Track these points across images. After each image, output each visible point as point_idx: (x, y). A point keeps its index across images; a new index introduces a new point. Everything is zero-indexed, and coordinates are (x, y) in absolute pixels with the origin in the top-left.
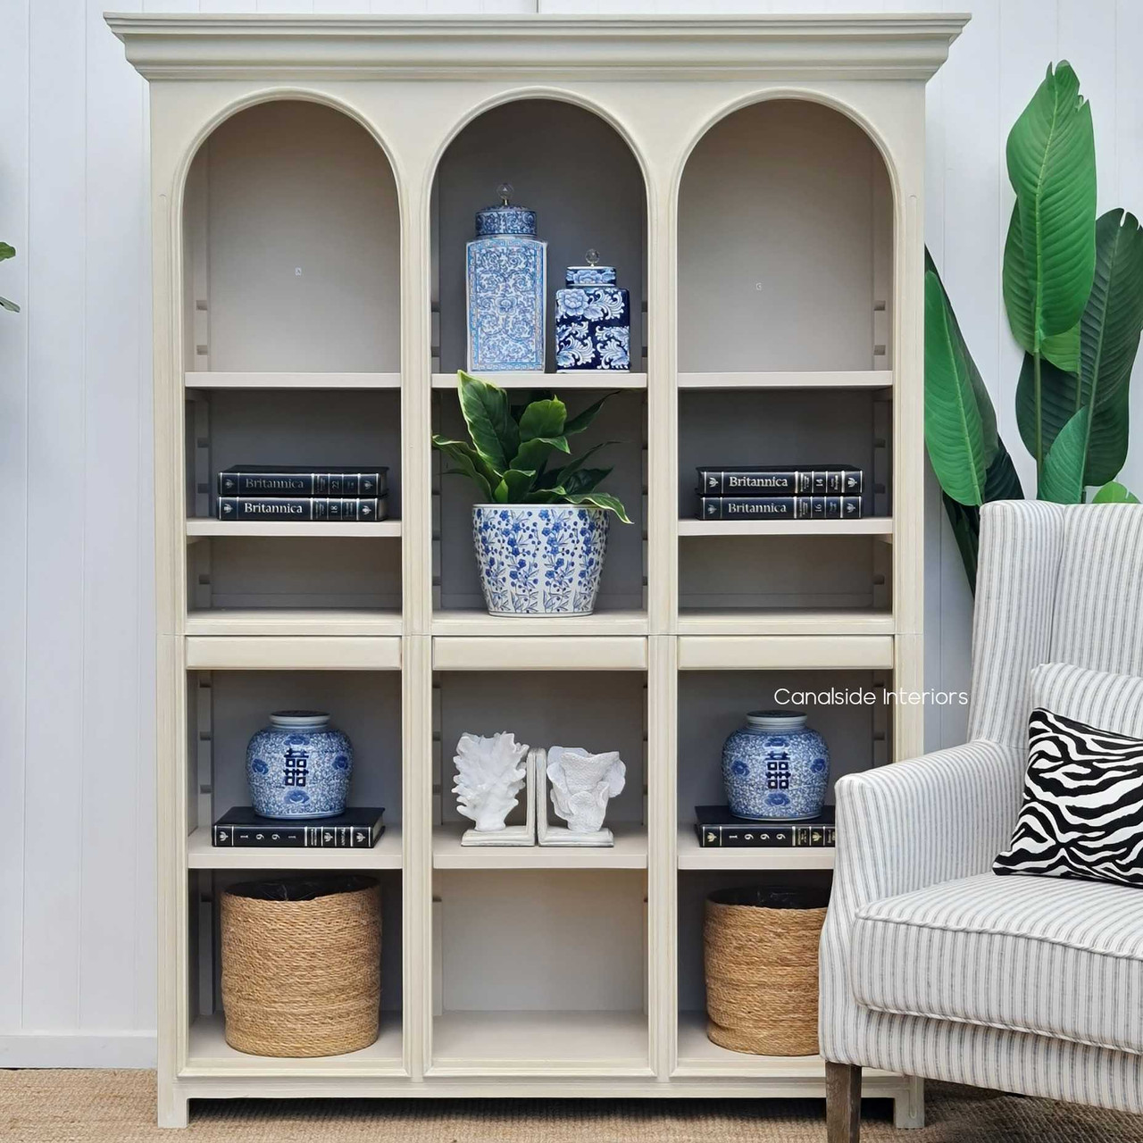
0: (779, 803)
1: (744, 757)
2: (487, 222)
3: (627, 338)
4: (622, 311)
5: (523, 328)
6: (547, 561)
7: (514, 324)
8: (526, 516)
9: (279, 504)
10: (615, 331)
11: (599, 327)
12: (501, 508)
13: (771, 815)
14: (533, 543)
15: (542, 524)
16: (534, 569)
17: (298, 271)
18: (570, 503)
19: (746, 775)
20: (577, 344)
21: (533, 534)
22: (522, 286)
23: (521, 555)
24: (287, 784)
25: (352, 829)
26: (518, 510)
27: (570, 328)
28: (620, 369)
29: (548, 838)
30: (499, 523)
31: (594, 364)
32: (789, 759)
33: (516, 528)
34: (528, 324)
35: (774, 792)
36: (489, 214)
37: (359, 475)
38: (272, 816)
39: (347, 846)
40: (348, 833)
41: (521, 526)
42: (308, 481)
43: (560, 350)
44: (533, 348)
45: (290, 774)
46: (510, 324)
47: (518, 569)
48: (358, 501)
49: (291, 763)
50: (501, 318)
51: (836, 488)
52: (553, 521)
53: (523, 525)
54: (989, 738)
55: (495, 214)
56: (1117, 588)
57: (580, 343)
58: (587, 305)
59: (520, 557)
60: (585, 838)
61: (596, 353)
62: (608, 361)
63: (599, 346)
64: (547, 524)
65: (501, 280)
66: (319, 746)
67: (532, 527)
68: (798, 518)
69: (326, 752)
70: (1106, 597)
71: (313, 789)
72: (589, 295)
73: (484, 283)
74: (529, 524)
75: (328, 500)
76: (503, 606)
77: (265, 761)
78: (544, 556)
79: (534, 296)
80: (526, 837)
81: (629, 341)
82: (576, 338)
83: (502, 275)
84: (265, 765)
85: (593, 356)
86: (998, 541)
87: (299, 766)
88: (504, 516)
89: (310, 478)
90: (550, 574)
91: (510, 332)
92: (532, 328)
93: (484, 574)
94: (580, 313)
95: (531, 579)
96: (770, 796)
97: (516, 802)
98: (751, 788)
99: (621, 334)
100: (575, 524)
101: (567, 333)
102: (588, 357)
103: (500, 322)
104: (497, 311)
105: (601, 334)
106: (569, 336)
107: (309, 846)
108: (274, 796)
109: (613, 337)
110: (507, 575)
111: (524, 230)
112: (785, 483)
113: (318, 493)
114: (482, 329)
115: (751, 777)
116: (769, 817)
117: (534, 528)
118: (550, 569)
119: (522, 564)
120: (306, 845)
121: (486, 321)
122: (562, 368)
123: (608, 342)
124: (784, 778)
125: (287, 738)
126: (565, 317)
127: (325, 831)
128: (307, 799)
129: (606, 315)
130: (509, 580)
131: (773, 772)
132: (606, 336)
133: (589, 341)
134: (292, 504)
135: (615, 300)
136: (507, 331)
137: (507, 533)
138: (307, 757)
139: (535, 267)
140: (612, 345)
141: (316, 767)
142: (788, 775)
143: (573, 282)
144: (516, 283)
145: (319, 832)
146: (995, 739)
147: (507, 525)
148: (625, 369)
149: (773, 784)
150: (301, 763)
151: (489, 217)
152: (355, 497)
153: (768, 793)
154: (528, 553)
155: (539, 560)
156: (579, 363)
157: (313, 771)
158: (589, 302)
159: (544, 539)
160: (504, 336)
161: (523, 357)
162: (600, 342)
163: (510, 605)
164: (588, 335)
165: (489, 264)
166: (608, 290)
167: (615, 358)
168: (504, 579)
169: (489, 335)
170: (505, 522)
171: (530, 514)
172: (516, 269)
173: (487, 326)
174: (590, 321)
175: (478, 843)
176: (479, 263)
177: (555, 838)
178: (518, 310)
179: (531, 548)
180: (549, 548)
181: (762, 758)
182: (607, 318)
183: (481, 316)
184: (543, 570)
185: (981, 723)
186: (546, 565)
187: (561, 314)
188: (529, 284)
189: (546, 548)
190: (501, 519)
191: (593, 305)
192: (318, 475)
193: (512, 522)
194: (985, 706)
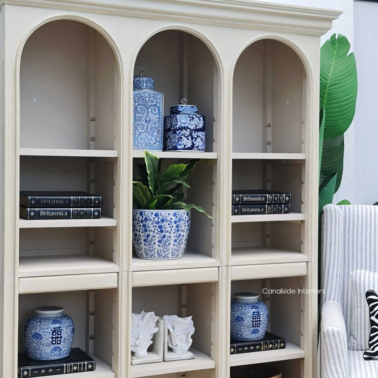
0: (256, 333)
1: (242, 314)
2: (137, 83)
3: (204, 137)
4: (203, 125)
5: (154, 131)
6: (175, 235)
7: (151, 129)
8: (167, 215)
9: (57, 211)
10: (200, 134)
11: (194, 132)
12: (155, 211)
13: (252, 338)
14: (170, 227)
15: (174, 219)
16: (169, 239)
17: (35, 100)
18: (183, 209)
19: (243, 322)
20: (184, 139)
21: (170, 223)
22: (154, 112)
23: (164, 232)
24: (52, 344)
25: (86, 363)
26: (164, 213)
27: (182, 132)
28: (201, 150)
29: (169, 357)
30: (154, 218)
31: (192, 148)
32: (260, 314)
33: (163, 221)
34: (156, 129)
35: (254, 328)
36: (138, 79)
37: (93, 197)
38: (43, 359)
39: (84, 371)
40: (84, 364)
41: (165, 220)
42: (70, 200)
43: (178, 142)
44: (158, 139)
45: (54, 339)
46: (149, 129)
47: (162, 239)
48: (92, 209)
49: (54, 334)
50: (145, 126)
51: (281, 201)
52: (178, 217)
53: (166, 219)
54: (334, 300)
55: (141, 79)
56: (370, 238)
57: (186, 138)
58: (189, 122)
59: (164, 233)
60: (183, 356)
61: (193, 143)
62: (197, 146)
63: (194, 139)
64: (176, 219)
65: (146, 109)
66: (66, 324)
67: (170, 220)
68: (268, 214)
69: (69, 326)
70: (366, 242)
71: (64, 345)
72: (190, 118)
73: (139, 110)
74: (169, 219)
75: (79, 209)
76: (151, 256)
77: (41, 333)
78: (174, 233)
79: (159, 117)
80: (159, 358)
81: (205, 138)
82: (185, 136)
83: (146, 107)
84: (41, 335)
85: (191, 144)
86: (334, 221)
87: (58, 335)
88: (156, 215)
89: (71, 199)
90: (175, 241)
91: (149, 132)
92: (158, 131)
93: (142, 241)
94: (187, 125)
95: (167, 243)
96: (253, 330)
97: (152, 342)
98: (245, 327)
99: (202, 135)
100: (186, 218)
101: (181, 134)
102: (189, 145)
103: (145, 128)
104: (144, 123)
105: (194, 135)
106: (182, 135)
107: (66, 373)
108: (45, 350)
109: (199, 136)
110: (156, 241)
111: (153, 87)
112: (264, 199)
113: (74, 206)
114: (137, 131)
115: (245, 323)
116: (251, 339)
117: (171, 220)
118: (176, 238)
119: (164, 236)
120: (65, 372)
121: (139, 127)
122: (179, 149)
123: (197, 138)
124: (258, 322)
125: (51, 322)
126: (180, 127)
127: (74, 365)
128: (61, 350)
129: (197, 126)
130: (157, 244)
131: (254, 320)
132: (197, 136)
133: (190, 138)
134: (63, 211)
135: (200, 120)
136: (148, 132)
137: (158, 223)
138: (62, 330)
139: (160, 104)
140: (199, 139)
141: (65, 334)
142: (260, 321)
143: (181, 112)
144: (152, 110)
145: (71, 366)
146: (336, 301)
147: (158, 219)
148: (203, 150)
149: (254, 325)
150: (59, 333)
151: (138, 81)
152: (91, 207)
153: (252, 329)
154: (168, 231)
155: (172, 235)
156: (186, 147)
157: (64, 336)
158: (190, 121)
159: (174, 225)
160: (147, 134)
161: (155, 143)
162: (194, 138)
163: (156, 255)
164: (190, 135)
165: (141, 102)
166: (197, 116)
167: (200, 145)
168: (154, 243)
169: (140, 133)
170: (157, 218)
171: (169, 214)
172: (152, 104)
173: (139, 129)
174: (190, 129)
175: (139, 363)
176: (137, 101)
177: (172, 357)
178: (152, 123)
179: (169, 229)
180: (176, 229)
181: (250, 314)
182: (197, 128)
183: (137, 124)
184: (173, 239)
185: (330, 294)
186: (174, 237)
187: (179, 125)
188: (157, 112)
189: (175, 229)
190: (155, 217)
191: (192, 122)
192: (75, 197)
193: (160, 218)
194: (331, 288)
